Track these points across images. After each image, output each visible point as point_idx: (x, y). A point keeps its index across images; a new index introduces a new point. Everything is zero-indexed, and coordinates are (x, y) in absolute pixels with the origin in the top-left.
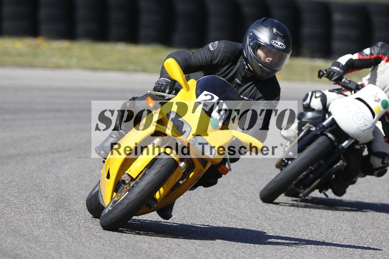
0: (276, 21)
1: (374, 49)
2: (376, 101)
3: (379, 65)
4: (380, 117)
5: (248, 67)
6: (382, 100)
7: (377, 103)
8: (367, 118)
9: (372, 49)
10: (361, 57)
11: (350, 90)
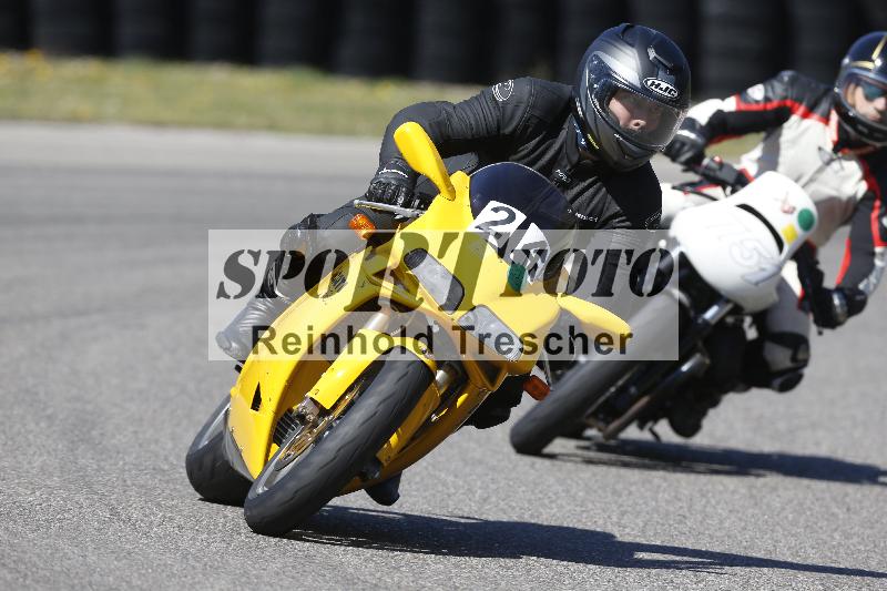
0: (654, 32)
1: (773, 88)
2: (785, 212)
3: (786, 125)
4: (795, 249)
5: (587, 140)
6: (799, 209)
7: (789, 216)
8: (765, 253)
9: (769, 88)
10: (743, 107)
11: (723, 184)
